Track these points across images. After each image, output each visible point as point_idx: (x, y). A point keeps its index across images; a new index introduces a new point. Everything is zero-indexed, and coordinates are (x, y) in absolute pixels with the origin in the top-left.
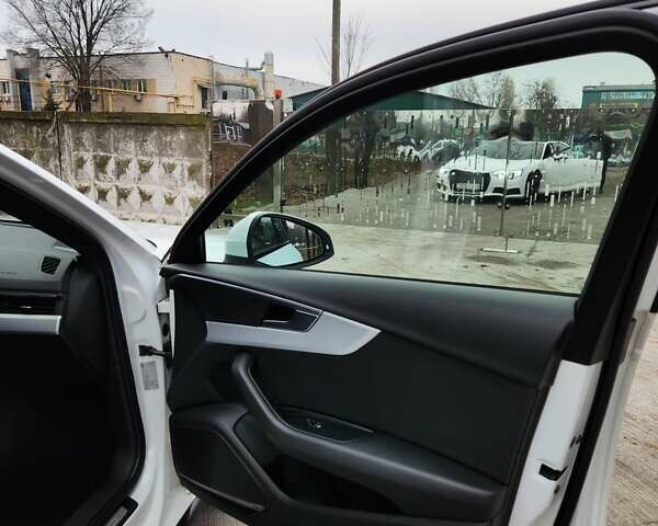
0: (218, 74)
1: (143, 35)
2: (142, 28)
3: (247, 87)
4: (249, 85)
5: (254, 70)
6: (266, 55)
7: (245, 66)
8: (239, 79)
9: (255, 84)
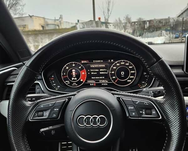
0: (47, 22)
1: (23, 11)
2: (22, 9)
3: (56, 25)
4: (56, 24)
5: (57, 20)
6: (60, 15)
7: (54, 19)
8: (53, 23)
9: (58, 24)
